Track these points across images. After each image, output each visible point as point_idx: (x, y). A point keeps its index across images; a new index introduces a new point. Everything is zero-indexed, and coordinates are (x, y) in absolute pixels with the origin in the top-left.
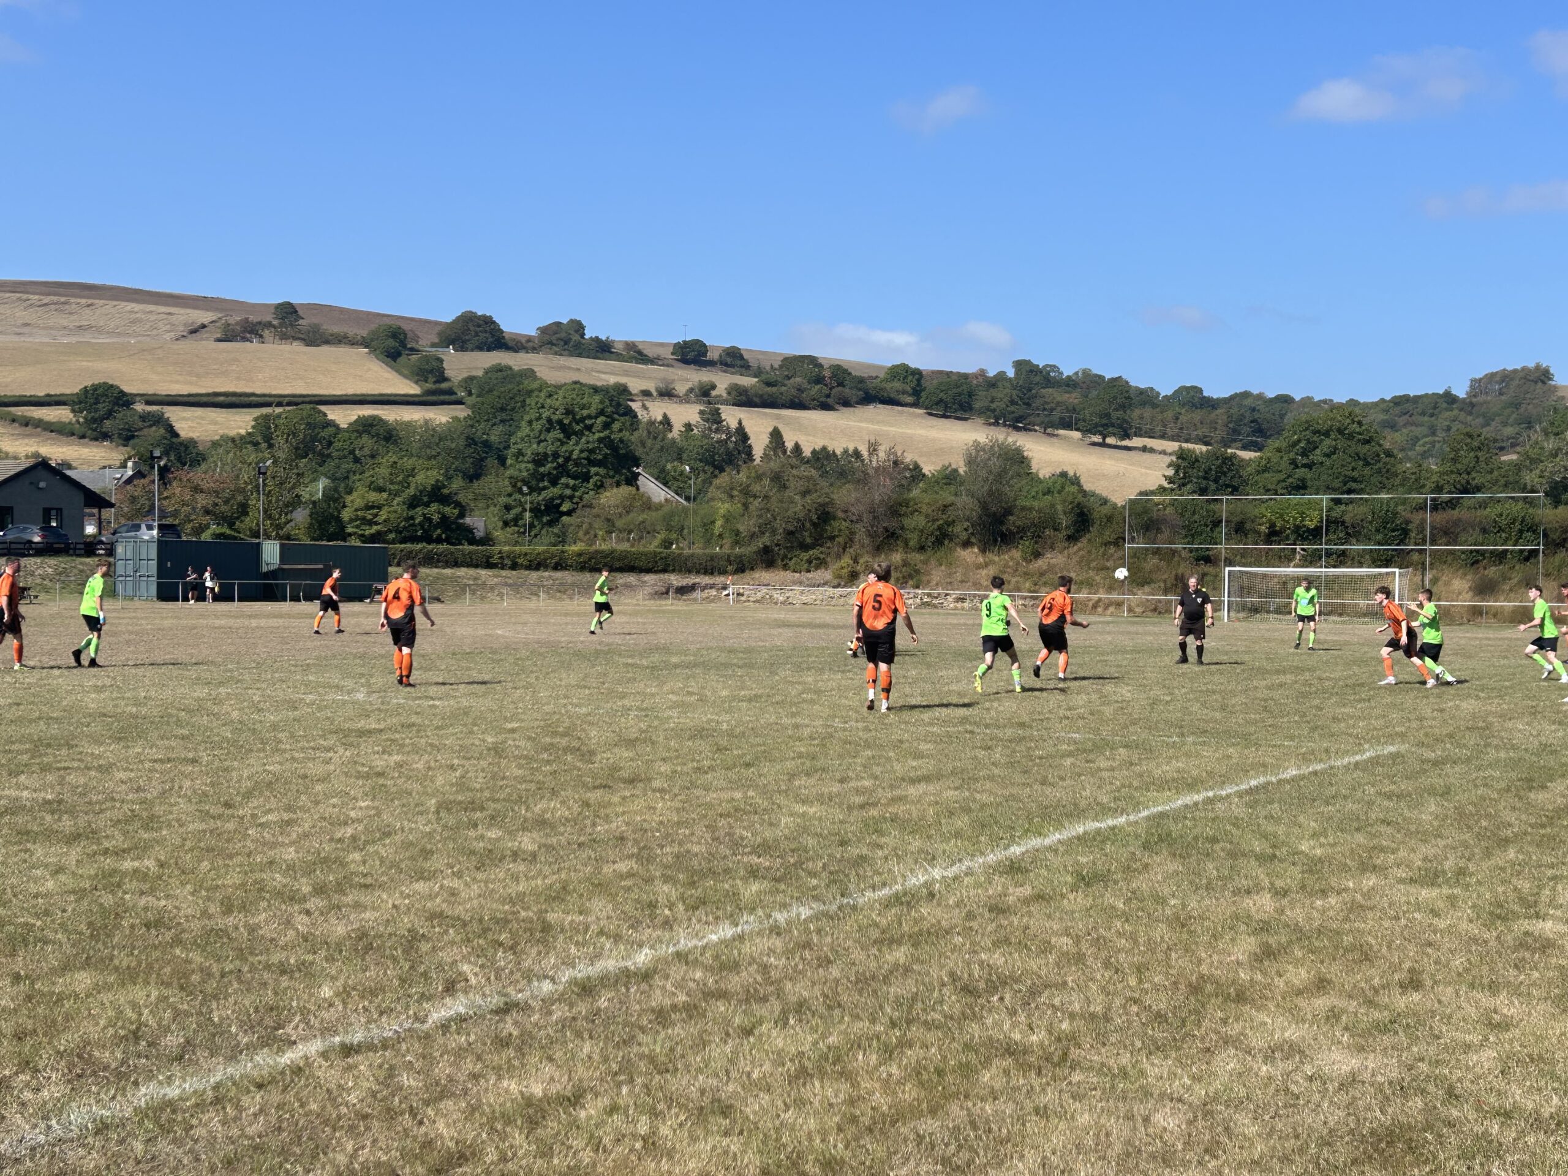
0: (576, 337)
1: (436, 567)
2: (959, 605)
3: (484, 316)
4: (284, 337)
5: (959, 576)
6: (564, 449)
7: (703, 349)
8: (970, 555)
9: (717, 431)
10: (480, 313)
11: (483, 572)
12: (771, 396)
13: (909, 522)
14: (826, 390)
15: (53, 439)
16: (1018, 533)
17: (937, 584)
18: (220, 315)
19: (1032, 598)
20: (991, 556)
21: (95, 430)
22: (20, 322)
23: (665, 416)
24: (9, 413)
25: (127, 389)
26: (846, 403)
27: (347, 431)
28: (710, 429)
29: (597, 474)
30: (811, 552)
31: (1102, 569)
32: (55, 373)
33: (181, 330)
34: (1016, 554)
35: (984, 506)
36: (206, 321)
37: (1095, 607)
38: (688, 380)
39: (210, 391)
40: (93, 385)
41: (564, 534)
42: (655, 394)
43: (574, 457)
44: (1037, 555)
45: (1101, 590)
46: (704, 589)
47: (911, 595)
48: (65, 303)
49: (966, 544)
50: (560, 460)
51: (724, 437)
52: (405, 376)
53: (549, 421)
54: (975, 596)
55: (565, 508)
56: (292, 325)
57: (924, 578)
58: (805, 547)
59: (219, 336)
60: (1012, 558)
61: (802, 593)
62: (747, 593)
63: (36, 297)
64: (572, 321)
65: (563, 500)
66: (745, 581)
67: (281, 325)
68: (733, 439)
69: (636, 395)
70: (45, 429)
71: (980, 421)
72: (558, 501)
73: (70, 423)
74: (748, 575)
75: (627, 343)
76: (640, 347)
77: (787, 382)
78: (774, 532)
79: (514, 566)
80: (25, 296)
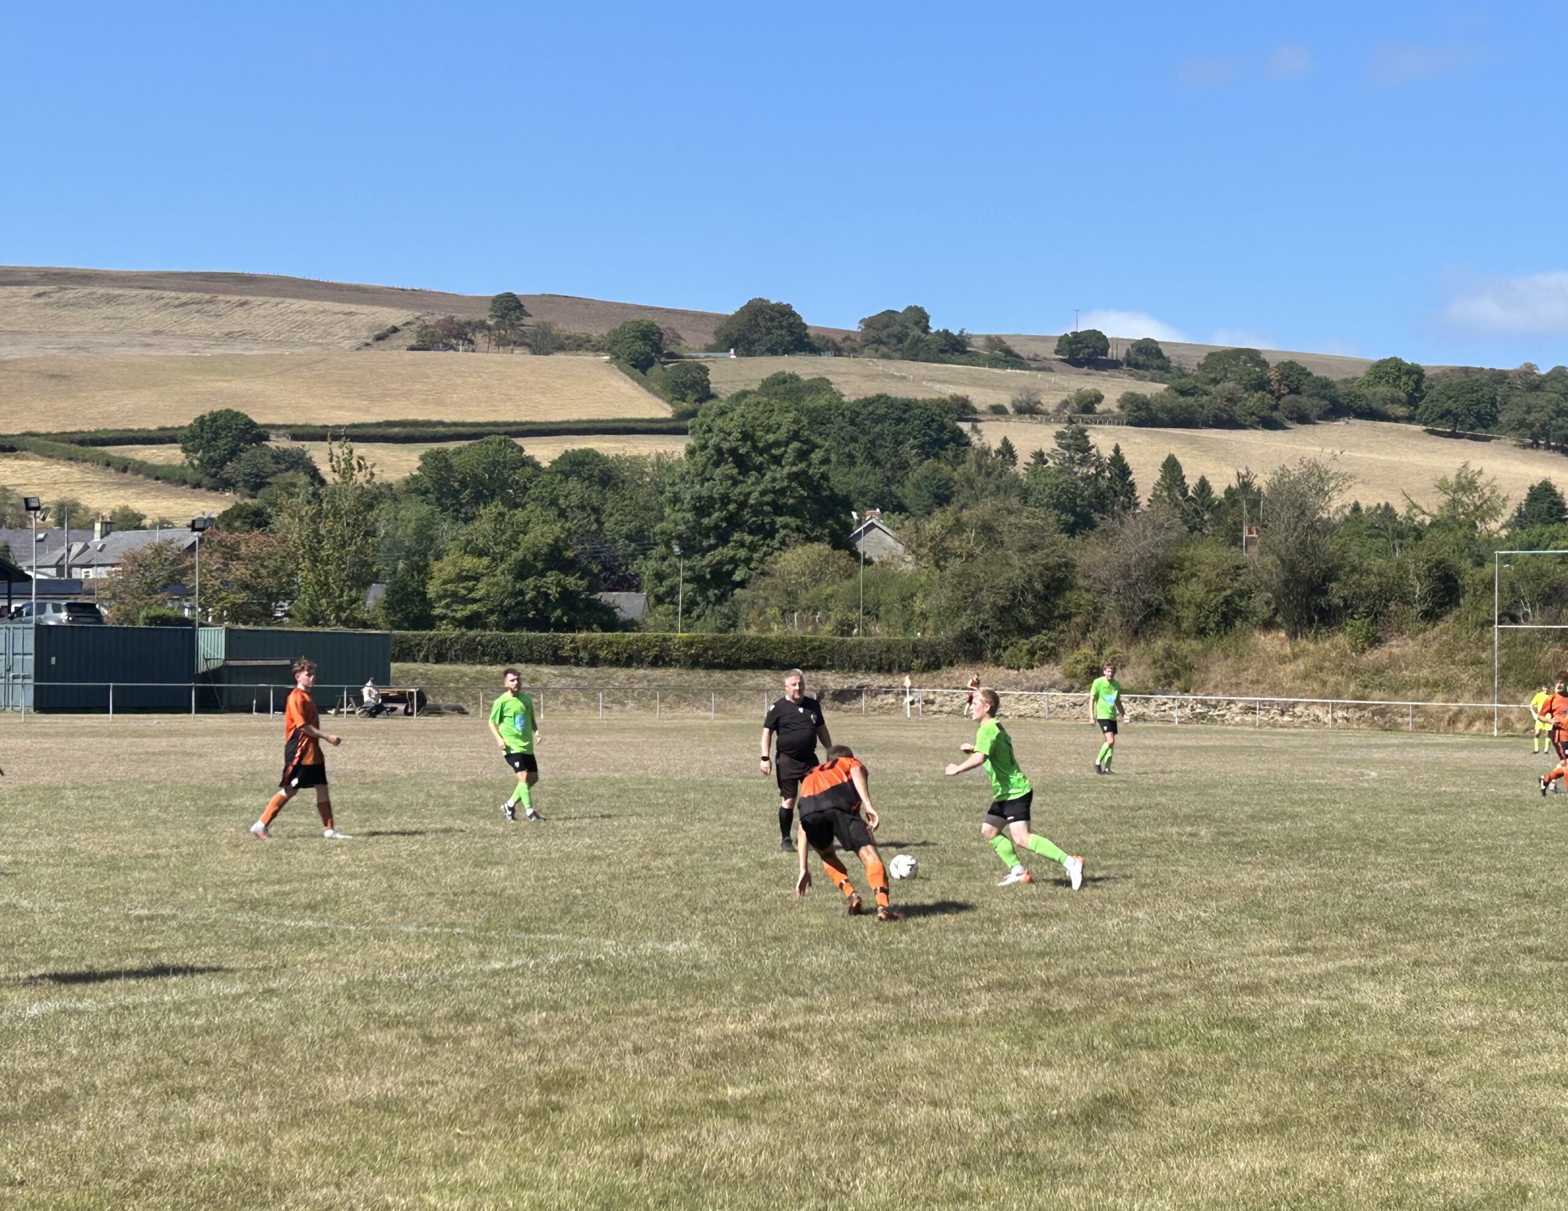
0: (917, 332)
1: (481, 663)
2: (1249, 718)
3: (778, 305)
4: (502, 343)
5: (1251, 674)
6: (738, 490)
7: (1100, 345)
8: (1273, 642)
9: (1083, 462)
10: (773, 301)
11: (546, 670)
12: (1186, 409)
13: (1179, 592)
14: (1269, 399)
15: (159, 489)
16: (1346, 607)
17: (1216, 687)
18: (418, 314)
19: (1357, 706)
20: (1303, 643)
21: (214, 476)
22: (148, 329)
23: (1006, 442)
24: (103, 454)
25: (259, 420)
26: (1303, 419)
27: (547, 471)
28: (1071, 458)
29: (785, 526)
30: (1034, 639)
31: (1472, 664)
32: (176, 398)
33: (365, 335)
34: (1342, 640)
35: (1291, 567)
36: (398, 322)
37: (1453, 721)
38: (1064, 389)
39: (381, 419)
40: (211, 414)
41: (736, 614)
42: (1011, 410)
43: (752, 501)
44: (1375, 641)
45: (1467, 695)
46: (875, 694)
47: (1177, 704)
48: (207, 302)
49: (1268, 625)
50: (732, 507)
51: (1093, 471)
52: (656, 393)
53: (719, 450)
54: (1271, 704)
55: (738, 577)
56: (512, 325)
57: (1196, 677)
58: (1026, 631)
59: (414, 342)
60: (1335, 647)
61: (1019, 700)
62: (939, 699)
63: (173, 294)
64: (910, 309)
65: (736, 566)
66: (937, 681)
67: (498, 326)
68: (1107, 474)
69: (984, 413)
70: (148, 476)
71: (1509, 441)
72: (730, 567)
73: (182, 467)
74: (944, 673)
75: (989, 338)
76: (1009, 343)
77: (1211, 388)
78: (978, 608)
79: (594, 662)
80: (158, 293)
